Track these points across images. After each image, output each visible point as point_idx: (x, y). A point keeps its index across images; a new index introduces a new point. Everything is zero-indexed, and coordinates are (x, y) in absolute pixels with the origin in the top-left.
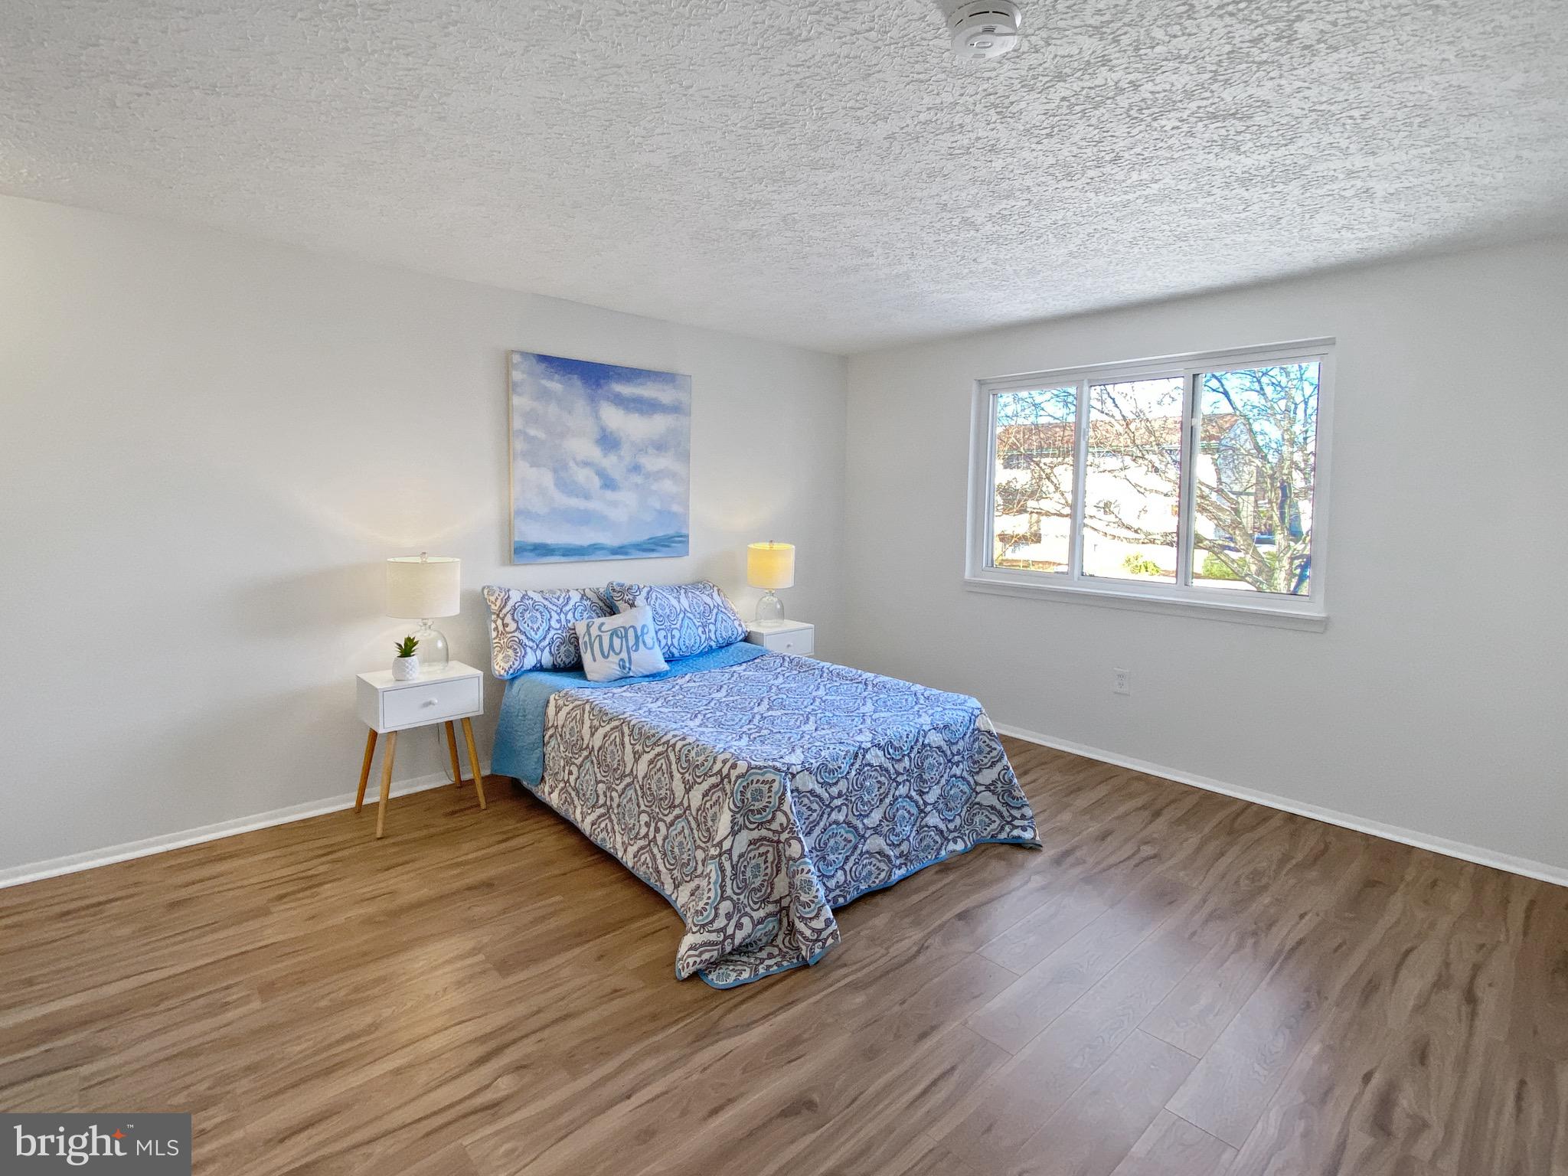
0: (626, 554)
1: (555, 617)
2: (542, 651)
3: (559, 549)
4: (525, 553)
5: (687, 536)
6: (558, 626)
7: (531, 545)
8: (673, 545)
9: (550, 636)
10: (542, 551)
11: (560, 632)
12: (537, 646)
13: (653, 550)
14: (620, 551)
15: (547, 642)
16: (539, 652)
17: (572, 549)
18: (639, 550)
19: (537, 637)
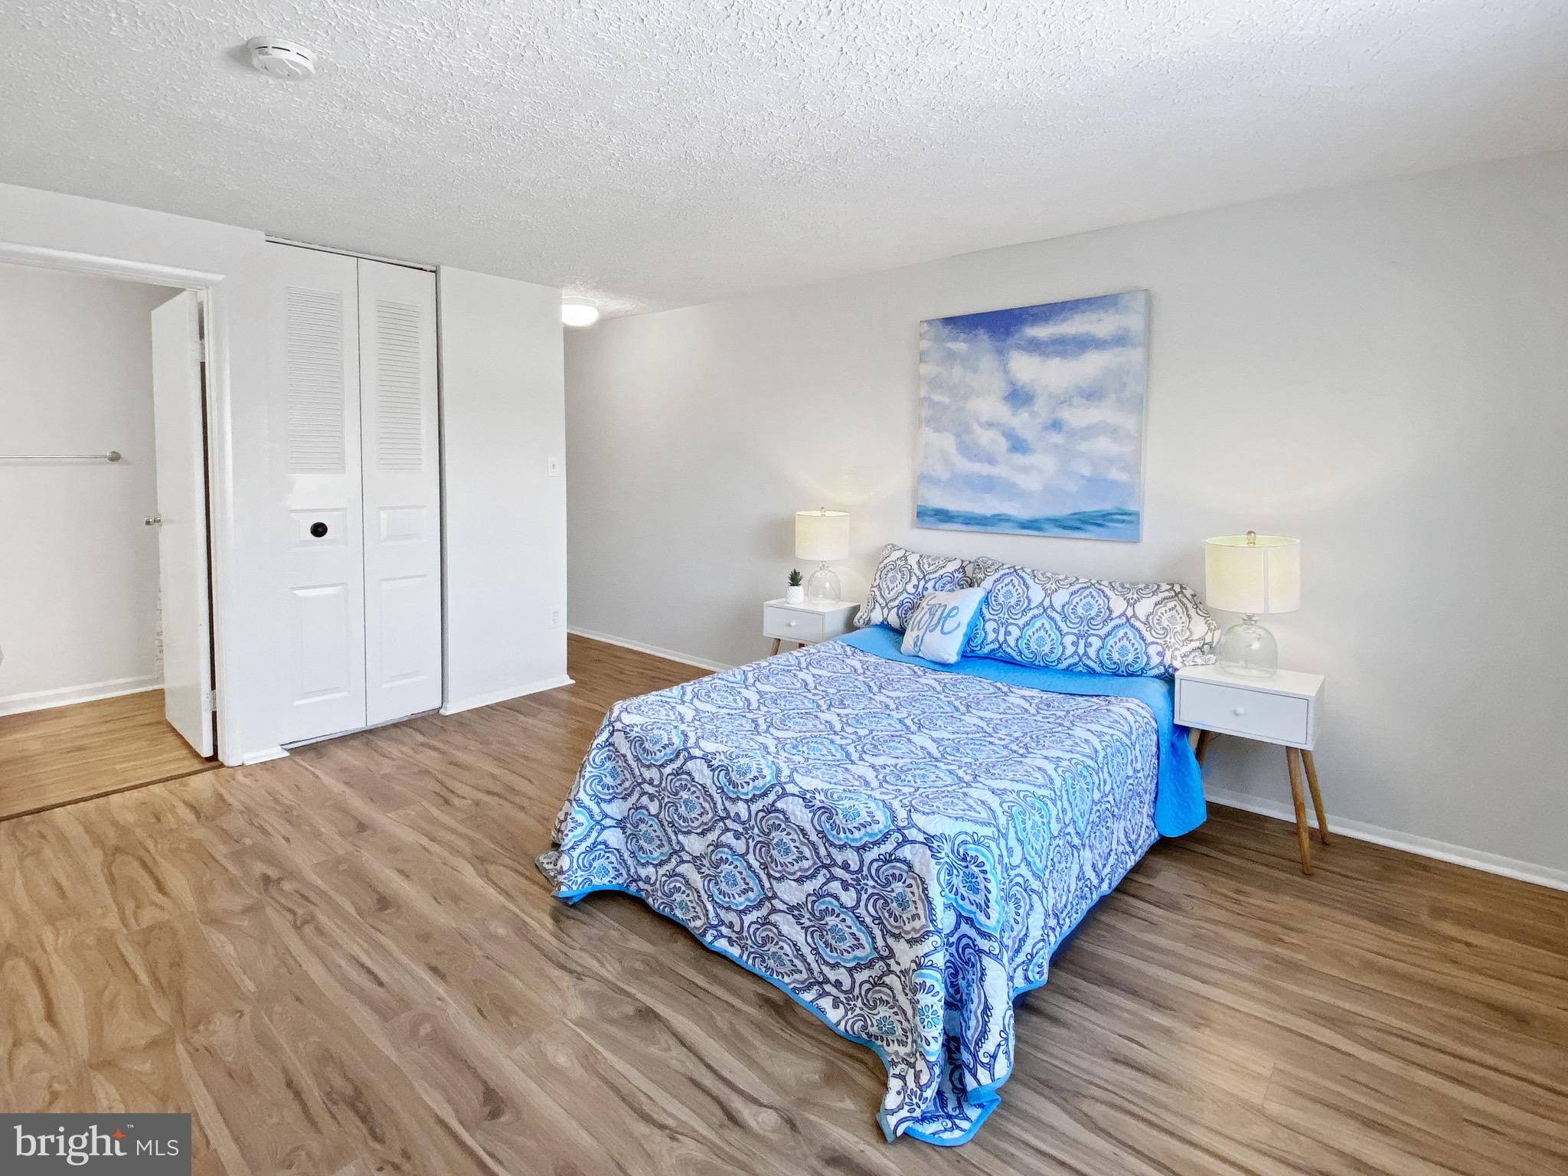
0: (1039, 529)
1: (914, 581)
2: (890, 610)
3: (958, 516)
4: (927, 518)
5: (1136, 514)
6: (913, 591)
7: (932, 510)
8: (1111, 524)
9: (901, 598)
10: (943, 516)
11: (912, 597)
12: (887, 604)
13: (1079, 529)
14: (1031, 525)
15: (896, 603)
16: (886, 611)
17: (973, 518)
18: (1059, 526)
19: (889, 596)
